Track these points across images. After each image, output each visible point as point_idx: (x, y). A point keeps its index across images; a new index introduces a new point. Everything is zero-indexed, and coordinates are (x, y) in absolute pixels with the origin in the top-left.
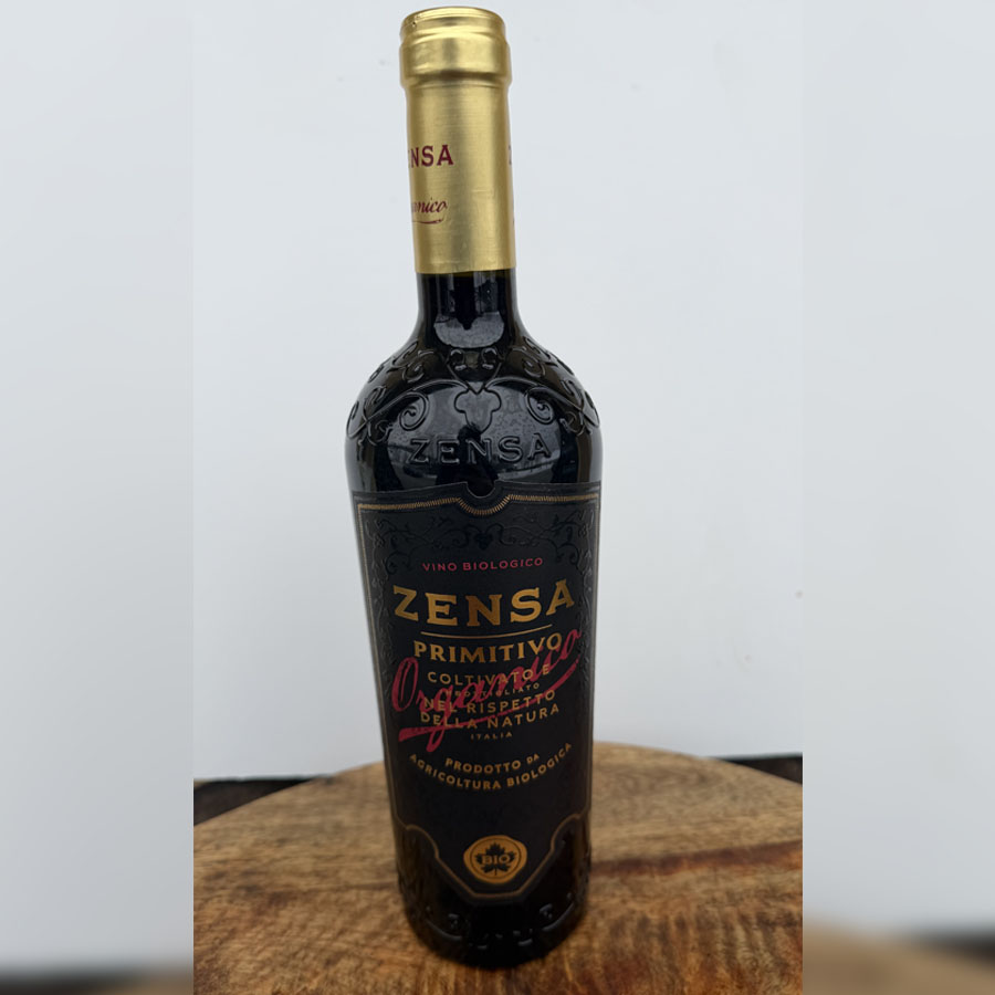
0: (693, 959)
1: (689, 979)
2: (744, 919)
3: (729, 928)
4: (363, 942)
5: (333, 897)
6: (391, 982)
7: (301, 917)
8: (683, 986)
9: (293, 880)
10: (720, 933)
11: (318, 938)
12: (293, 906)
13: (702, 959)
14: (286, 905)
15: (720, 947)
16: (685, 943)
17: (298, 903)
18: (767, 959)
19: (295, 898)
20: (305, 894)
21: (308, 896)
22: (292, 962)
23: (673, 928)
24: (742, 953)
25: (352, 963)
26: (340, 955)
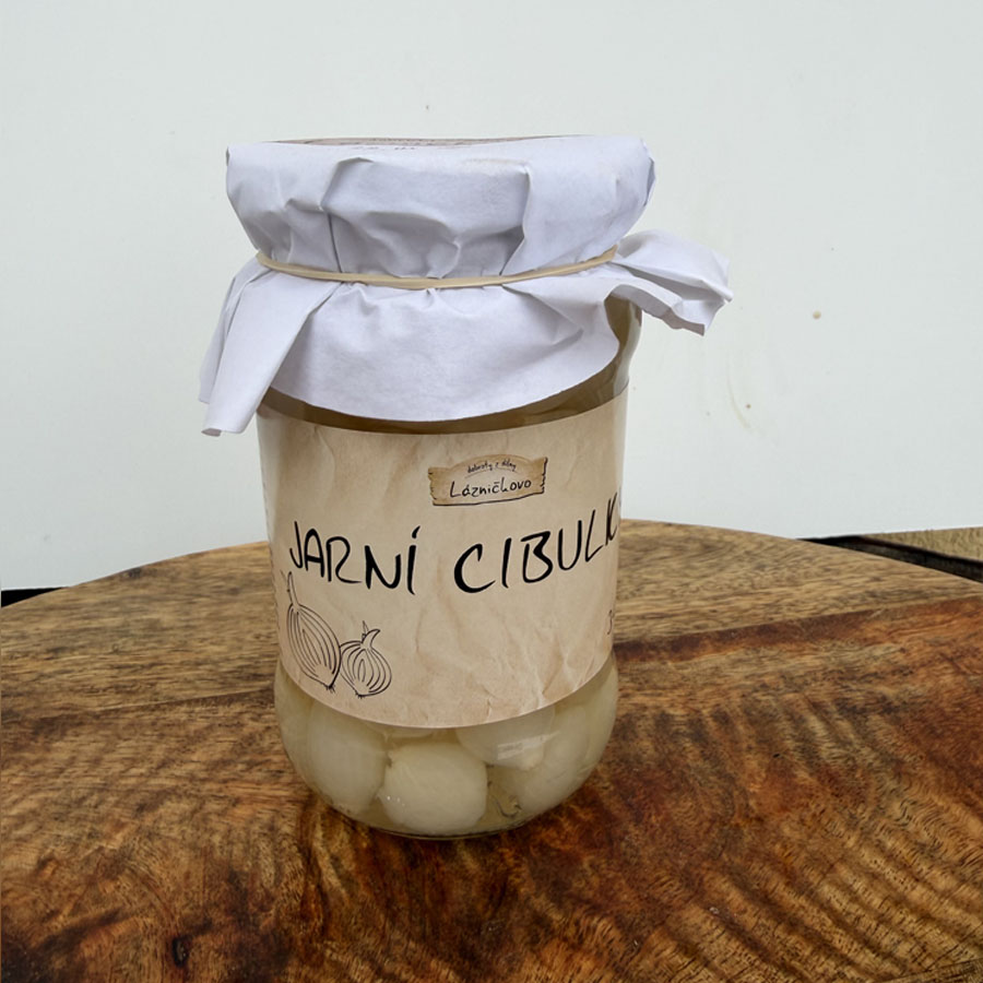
0: (753, 762)
1: (754, 788)
2: (816, 707)
3: (797, 720)
4: (203, 775)
5: (148, 718)
6: (256, 828)
7: (90, 750)
8: (746, 799)
9: (77, 700)
10: (784, 726)
11: (122, 775)
12: (77, 735)
13: (767, 761)
14: (64, 734)
15: (790, 744)
16: (735, 742)
17: (86, 730)
18: (867, 756)
19: (81, 724)
20: (97, 717)
21: (102, 719)
22: (75, 813)
23: (712, 724)
24: (827, 750)
25: (185, 806)
26: (163, 795)
